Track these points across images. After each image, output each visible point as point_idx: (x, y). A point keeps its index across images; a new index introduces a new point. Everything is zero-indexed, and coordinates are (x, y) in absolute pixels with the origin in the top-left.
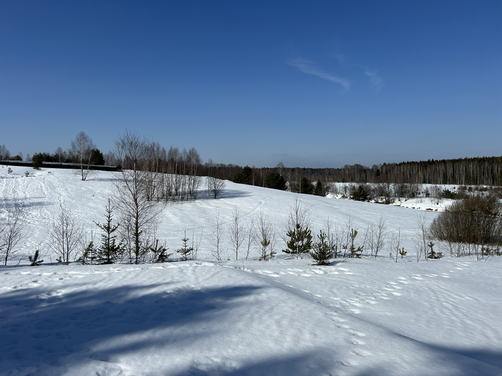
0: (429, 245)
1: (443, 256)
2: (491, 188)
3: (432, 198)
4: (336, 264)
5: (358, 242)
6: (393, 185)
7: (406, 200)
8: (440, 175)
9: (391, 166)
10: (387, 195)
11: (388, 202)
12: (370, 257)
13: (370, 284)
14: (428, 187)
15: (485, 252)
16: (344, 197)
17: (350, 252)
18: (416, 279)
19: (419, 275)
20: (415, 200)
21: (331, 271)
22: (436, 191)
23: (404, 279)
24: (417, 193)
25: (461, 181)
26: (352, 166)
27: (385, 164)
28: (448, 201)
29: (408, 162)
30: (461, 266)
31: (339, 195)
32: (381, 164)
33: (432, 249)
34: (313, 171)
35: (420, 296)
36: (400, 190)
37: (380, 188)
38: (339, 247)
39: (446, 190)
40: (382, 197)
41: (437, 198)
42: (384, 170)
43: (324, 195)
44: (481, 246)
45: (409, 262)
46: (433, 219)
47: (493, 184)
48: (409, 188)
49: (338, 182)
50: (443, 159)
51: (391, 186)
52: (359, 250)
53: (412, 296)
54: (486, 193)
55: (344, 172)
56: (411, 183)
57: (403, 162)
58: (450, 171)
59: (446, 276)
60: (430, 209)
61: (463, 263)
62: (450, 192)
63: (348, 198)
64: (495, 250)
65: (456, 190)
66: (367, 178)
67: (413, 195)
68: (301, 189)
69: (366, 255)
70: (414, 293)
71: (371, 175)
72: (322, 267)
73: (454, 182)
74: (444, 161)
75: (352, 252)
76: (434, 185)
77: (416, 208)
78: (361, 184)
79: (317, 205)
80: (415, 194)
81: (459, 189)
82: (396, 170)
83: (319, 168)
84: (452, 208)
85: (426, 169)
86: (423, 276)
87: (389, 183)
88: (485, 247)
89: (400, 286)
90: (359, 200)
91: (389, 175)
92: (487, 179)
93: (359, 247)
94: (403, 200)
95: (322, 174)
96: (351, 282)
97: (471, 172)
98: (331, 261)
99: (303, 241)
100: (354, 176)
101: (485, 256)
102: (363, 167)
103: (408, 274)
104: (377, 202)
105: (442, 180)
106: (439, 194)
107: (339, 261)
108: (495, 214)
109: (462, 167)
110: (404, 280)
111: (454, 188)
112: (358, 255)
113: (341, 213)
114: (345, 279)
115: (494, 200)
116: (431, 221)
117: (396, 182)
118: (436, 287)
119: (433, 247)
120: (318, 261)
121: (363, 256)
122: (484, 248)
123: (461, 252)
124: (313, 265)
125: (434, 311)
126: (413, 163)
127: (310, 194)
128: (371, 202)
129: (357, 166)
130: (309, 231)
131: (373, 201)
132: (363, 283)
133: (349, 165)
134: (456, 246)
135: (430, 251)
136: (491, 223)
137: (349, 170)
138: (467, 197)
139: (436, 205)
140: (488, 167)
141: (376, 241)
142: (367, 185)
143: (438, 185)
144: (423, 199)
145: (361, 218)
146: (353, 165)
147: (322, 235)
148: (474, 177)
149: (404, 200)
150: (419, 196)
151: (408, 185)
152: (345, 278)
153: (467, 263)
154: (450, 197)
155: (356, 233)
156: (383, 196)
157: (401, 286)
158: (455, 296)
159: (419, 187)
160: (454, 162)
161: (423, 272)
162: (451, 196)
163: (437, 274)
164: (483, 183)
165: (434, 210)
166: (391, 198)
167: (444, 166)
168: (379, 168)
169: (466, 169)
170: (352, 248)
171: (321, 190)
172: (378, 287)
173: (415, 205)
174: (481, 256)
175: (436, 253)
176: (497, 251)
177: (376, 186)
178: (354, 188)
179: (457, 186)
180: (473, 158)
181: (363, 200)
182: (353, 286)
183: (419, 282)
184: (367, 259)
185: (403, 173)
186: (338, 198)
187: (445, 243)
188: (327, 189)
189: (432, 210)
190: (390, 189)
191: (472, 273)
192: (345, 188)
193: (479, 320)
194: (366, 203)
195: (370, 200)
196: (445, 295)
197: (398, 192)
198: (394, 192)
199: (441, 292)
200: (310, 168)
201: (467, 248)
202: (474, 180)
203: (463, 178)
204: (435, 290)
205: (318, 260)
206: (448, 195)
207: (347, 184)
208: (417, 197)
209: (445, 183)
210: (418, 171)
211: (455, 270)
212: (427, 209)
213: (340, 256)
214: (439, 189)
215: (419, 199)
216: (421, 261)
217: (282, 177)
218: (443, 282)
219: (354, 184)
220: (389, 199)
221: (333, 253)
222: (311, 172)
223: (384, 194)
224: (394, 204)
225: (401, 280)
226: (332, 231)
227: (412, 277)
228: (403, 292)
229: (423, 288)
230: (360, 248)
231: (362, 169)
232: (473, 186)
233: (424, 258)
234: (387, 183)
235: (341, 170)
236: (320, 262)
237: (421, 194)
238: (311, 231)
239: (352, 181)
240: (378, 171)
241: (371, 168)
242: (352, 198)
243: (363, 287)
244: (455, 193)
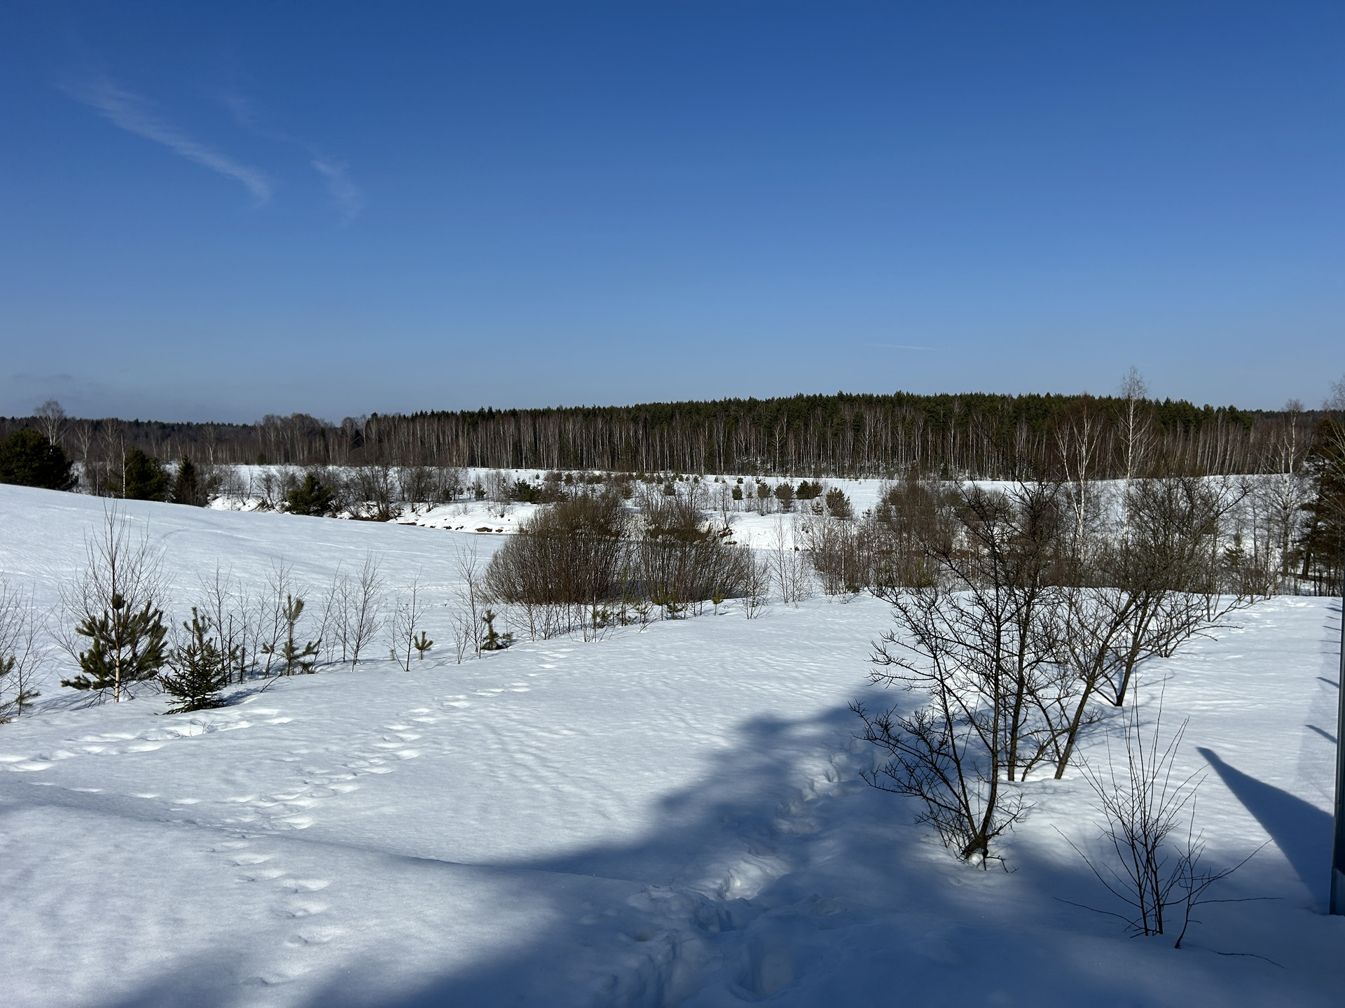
0: (484, 619)
1: (515, 641)
2: (609, 475)
3: (490, 503)
4: (244, 699)
5: (305, 630)
6: (398, 472)
7: (429, 510)
8: (506, 446)
9: (391, 423)
10: (383, 497)
11: (384, 517)
12: (338, 666)
13: (341, 739)
14: (481, 476)
15: (598, 620)
16: (263, 505)
17: (284, 660)
18: (454, 708)
19: (461, 697)
20: (451, 507)
21: (228, 722)
22: (499, 485)
23: (426, 711)
24: (454, 490)
25: (550, 461)
26: (286, 418)
27: (375, 415)
28: (524, 508)
29: (433, 412)
30: (553, 660)
31: (250, 500)
32: (364, 416)
33: (490, 627)
34: (167, 431)
35: (465, 747)
36: (416, 484)
37: (364, 479)
38: (250, 649)
39: (521, 481)
40: (369, 503)
41: (502, 501)
42: (374, 431)
43: (203, 503)
44: (590, 608)
45: (439, 667)
46: (492, 553)
47: (613, 468)
48: (436, 479)
49: (247, 464)
50: (512, 409)
51: (393, 473)
52: (309, 650)
53: (446, 753)
54: (600, 488)
55: (263, 436)
56: (441, 465)
57: (422, 412)
58: (528, 437)
59: (521, 688)
60: (485, 529)
61: (556, 652)
62: (529, 485)
63: (277, 508)
64: (618, 615)
65: (540, 481)
66: (328, 451)
67: (446, 496)
68: (127, 485)
69: (328, 664)
70: (452, 743)
71: (340, 446)
72: (201, 715)
73: (536, 465)
74: (514, 413)
75: (290, 659)
76: (493, 471)
77: (453, 529)
78: (311, 469)
79: (180, 533)
80: (451, 493)
81: (546, 479)
82: (403, 433)
83: (185, 423)
84: (532, 523)
85: (475, 430)
86: (471, 697)
87: (386, 466)
88: (600, 608)
89: (416, 733)
90: (308, 514)
91: (386, 444)
92: (601, 456)
93: (310, 643)
94: (422, 508)
95: (196, 441)
96: (287, 743)
97: (571, 441)
98: (226, 692)
99: (134, 645)
100: (293, 446)
101: (599, 631)
102: (317, 421)
103: (436, 698)
104: (356, 517)
105: (510, 460)
106: (505, 492)
107: (253, 688)
108: (618, 534)
109: (552, 429)
110: (427, 715)
111: (538, 477)
112: (306, 666)
113: (257, 551)
114: (270, 738)
115: (615, 503)
116: (489, 559)
117: (403, 463)
118: (500, 720)
119: (493, 622)
120: (188, 699)
121: (321, 668)
122: (598, 613)
123: (552, 627)
124: (172, 712)
125: (496, 779)
126: (444, 416)
127: (158, 500)
128: (339, 516)
129: (302, 418)
130: (156, 611)
131: (346, 514)
132: (319, 741)
133: (279, 417)
134: (541, 611)
135: (486, 633)
136: (610, 552)
137: (276, 429)
138: (563, 498)
139: (499, 518)
140: (602, 429)
141: (353, 621)
142: (329, 472)
143: (503, 471)
144: (470, 505)
145: (312, 562)
146: (290, 417)
147: (200, 621)
148: (576, 452)
149: (425, 509)
150: (461, 497)
151: (435, 470)
152: (269, 734)
153: (564, 650)
154: (528, 498)
155: (300, 605)
156: (371, 500)
157: (420, 730)
158: (540, 734)
159: (461, 477)
160: (535, 415)
161: (471, 687)
162: (531, 496)
163: (503, 686)
164: (594, 466)
165: (494, 532)
166: (393, 505)
167: (515, 426)
168: (361, 425)
169: (560, 433)
170: (290, 648)
171: (194, 487)
172: (360, 744)
173: (452, 519)
174: (592, 631)
175: (501, 635)
176: (621, 616)
177: (354, 474)
178: (293, 480)
179: (543, 473)
180: (573, 408)
181: (319, 513)
182: (292, 755)
183: (462, 713)
184: (330, 672)
185: (421, 441)
186: (245, 509)
187: (518, 609)
188: (214, 485)
189: (491, 530)
190: (388, 481)
191: (575, 672)
192: (268, 480)
193: (589, 780)
194: (326, 520)
195: (337, 510)
196: (518, 735)
197: (409, 490)
198: (399, 489)
199: (510, 731)
200: (156, 423)
201: (565, 614)
202: (576, 458)
203: (555, 454)
204: (499, 726)
205: (186, 695)
206: (524, 494)
207: (274, 470)
208: (456, 501)
209: (517, 465)
210: (457, 436)
211: (538, 672)
212: (478, 530)
213: (253, 675)
214: (504, 481)
215: (460, 505)
216: (467, 659)
217: (57, 449)
218: (515, 705)
219: (292, 469)
220: (388, 508)
221: (235, 668)
222: (159, 433)
223: (373, 494)
224: (400, 520)
225: (418, 715)
226: (230, 605)
227: (446, 704)
228: (425, 745)
229: (471, 726)
230: (312, 645)
231: (313, 429)
232: (575, 473)
233: (474, 652)
234: (383, 466)
235: (253, 428)
236: (193, 702)
237: (465, 493)
238: (161, 614)
239: (288, 459)
240: (358, 433)
241: (339, 425)
242: (288, 509)
243: (322, 751)
244: (539, 488)
